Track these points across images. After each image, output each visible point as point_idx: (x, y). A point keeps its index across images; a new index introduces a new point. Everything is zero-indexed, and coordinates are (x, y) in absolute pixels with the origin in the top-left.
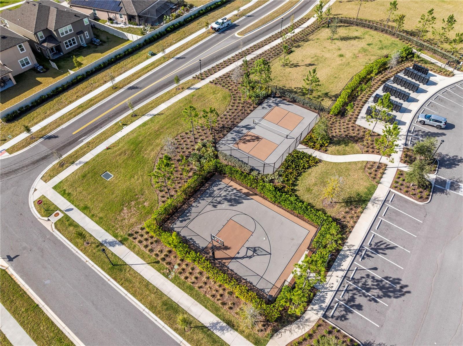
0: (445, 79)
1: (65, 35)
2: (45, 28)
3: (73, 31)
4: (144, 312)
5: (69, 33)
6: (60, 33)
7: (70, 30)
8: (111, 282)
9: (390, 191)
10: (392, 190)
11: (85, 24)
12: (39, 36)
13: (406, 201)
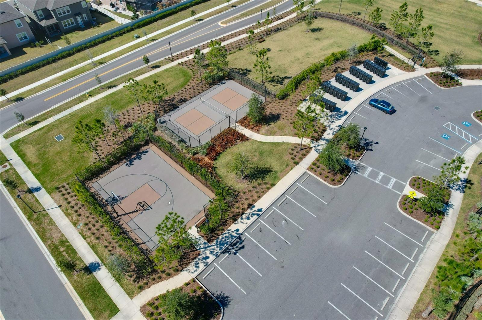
0: (404, 74)
1: (63, 15)
2: (44, 7)
3: (71, 13)
4: (45, 255)
5: (67, 14)
6: (58, 13)
7: (68, 11)
8: (28, 226)
9: (306, 172)
10: (308, 171)
11: (83, 7)
12: (38, 15)
13: (318, 183)
